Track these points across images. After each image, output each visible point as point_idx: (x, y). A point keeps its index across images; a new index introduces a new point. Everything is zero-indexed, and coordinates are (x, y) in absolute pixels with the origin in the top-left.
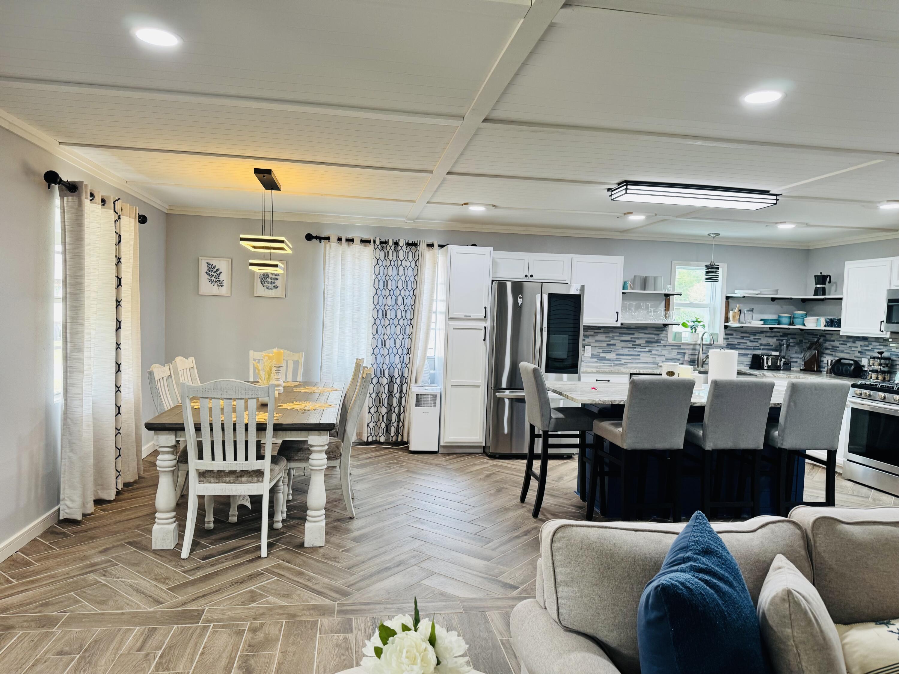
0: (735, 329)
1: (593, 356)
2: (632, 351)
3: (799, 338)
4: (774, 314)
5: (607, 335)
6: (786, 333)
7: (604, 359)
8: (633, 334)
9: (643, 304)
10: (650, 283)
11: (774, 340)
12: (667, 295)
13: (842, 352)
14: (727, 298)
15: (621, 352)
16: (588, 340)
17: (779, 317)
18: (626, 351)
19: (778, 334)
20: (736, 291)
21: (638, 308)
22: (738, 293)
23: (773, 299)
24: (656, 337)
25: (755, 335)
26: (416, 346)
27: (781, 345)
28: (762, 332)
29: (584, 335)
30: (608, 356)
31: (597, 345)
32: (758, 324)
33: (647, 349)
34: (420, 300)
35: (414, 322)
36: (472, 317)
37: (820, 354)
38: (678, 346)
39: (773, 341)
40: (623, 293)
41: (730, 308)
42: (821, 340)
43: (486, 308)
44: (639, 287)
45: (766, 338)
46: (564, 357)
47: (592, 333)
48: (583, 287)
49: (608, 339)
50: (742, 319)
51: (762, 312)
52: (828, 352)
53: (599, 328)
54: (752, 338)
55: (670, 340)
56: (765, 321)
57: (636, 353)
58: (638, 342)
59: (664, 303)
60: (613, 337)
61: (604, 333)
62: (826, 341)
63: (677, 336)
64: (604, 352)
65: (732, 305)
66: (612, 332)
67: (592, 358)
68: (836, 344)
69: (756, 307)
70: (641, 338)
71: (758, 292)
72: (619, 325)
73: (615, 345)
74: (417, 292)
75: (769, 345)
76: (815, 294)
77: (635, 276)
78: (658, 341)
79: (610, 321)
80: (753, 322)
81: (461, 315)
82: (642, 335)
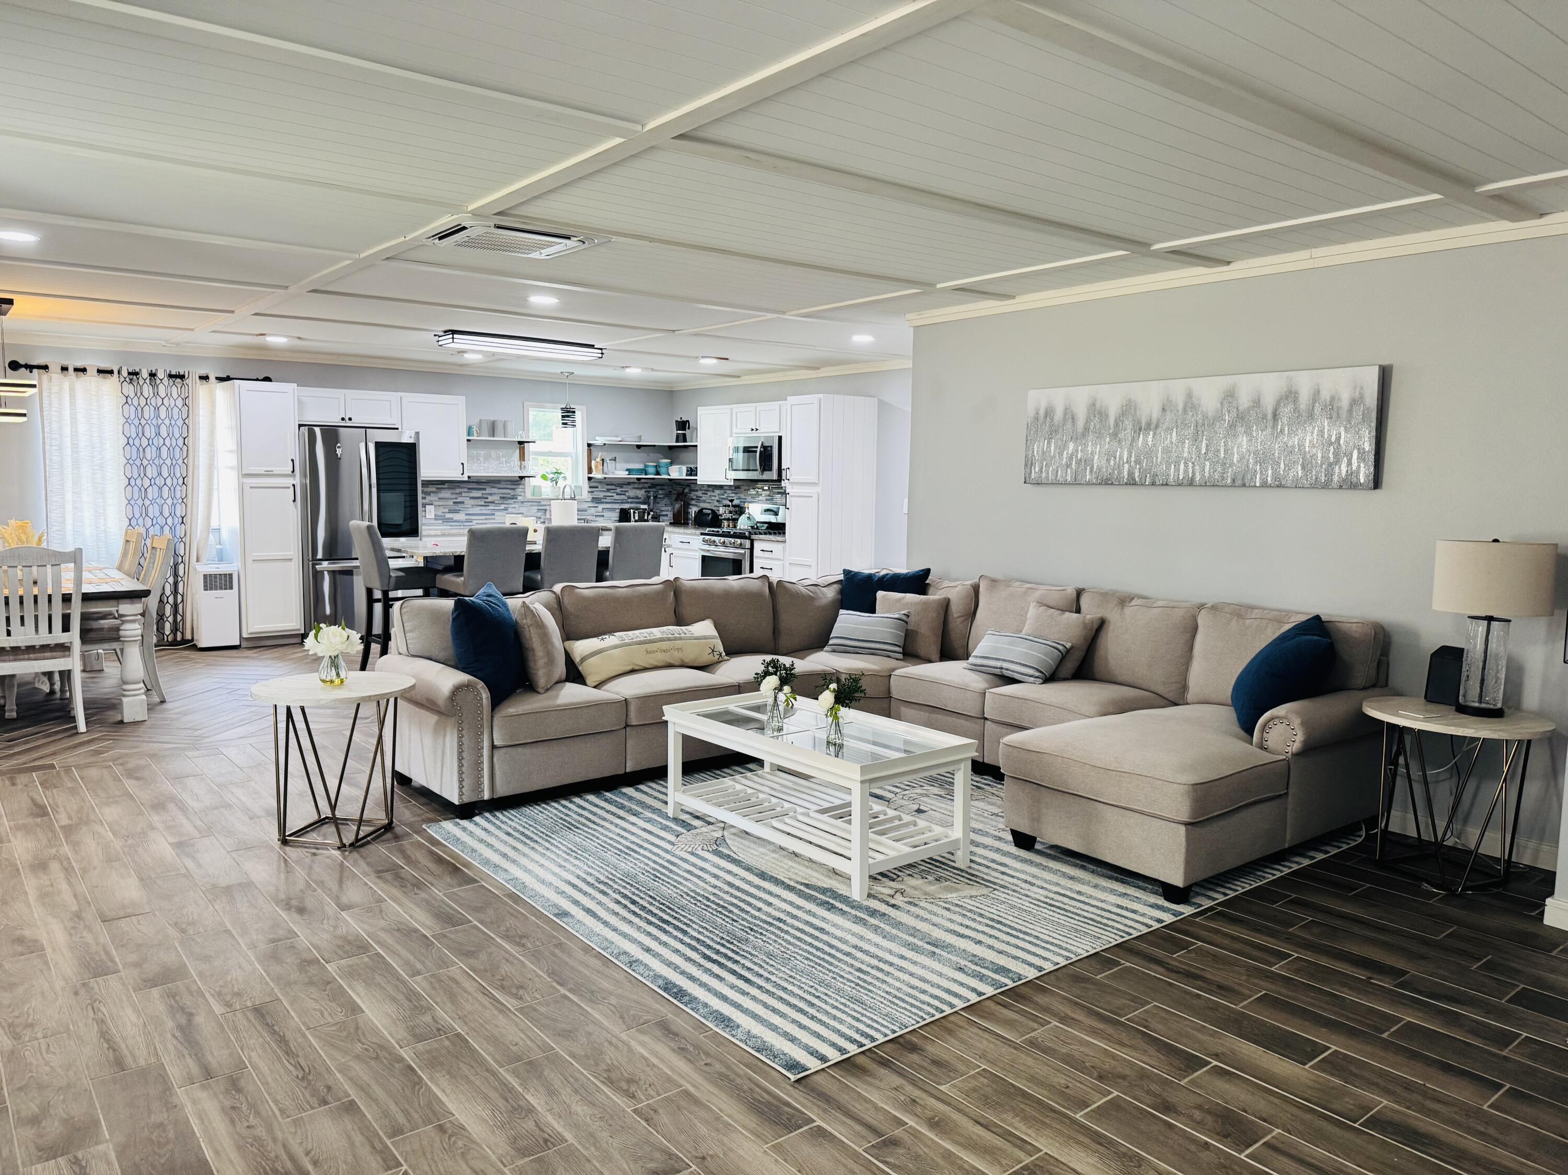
0: (600, 481)
1: (437, 517)
2: (485, 510)
3: (668, 489)
4: (640, 462)
5: (453, 491)
6: (654, 485)
7: (451, 520)
8: (485, 489)
9: (493, 453)
10: (499, 428)
11: (643, 492)
12: (521, 443)
13: (704, 502)
14: (589, 445)
15: (471, 511)
16: (429, 499)
17: (646, 466)
18: (477, 510)
19: (646, 485)
20: (597, 438)
21: (487, 458)
22: (599, 441)
23: (639, 447)
24: (512, 492)
25: (622, 487)
26: (195, 512)
27: (649, 497)
28: (629, 484)
29: (423, 492)
30: (456, 516)
31: (441, 503)
32: (623, 474)
33: (502, 507)
34: (194, 451)
35: (189, 481)
36: (275, 472)
37: (687, 506)
38: (538, 502)
39: (641, 493)
40: (468, 440)
41: (593, 457)
42: (686, 491)
43: (293, 460)
44: (487, 433)
45: (634, 491)
46: (400, 521)
47: (434, 489)
48: (417, 434)
49: (454, 496)
50: (605, 470)
51: (628, 462)
52: (693, 502)
53: (443, 482)
54: (619, 490)
55: (529, 495)
56: (630, 471)
57: (489, 512)
58: (491, 499)
59: (518, 451)
60: (461, 493)
61: (449, 488)
62: (691, 490)
63: (536, 490)
64: (451, 511)
65: (594, 454)
66: (459, 487)
67: (435, 519)
68: (699, 493)
69: (619, 455)
70: (495, 494)
71: (620, 439)
72: (466, 479)
73: (463, 503)
74: (189, 441)
75: (637, 498)
76: (677, 441)
77: (480, 420)
78: (514, 497)
79: (454, 474)
80: (616, 472)
81: (261, 470)
82: (495, 490)
